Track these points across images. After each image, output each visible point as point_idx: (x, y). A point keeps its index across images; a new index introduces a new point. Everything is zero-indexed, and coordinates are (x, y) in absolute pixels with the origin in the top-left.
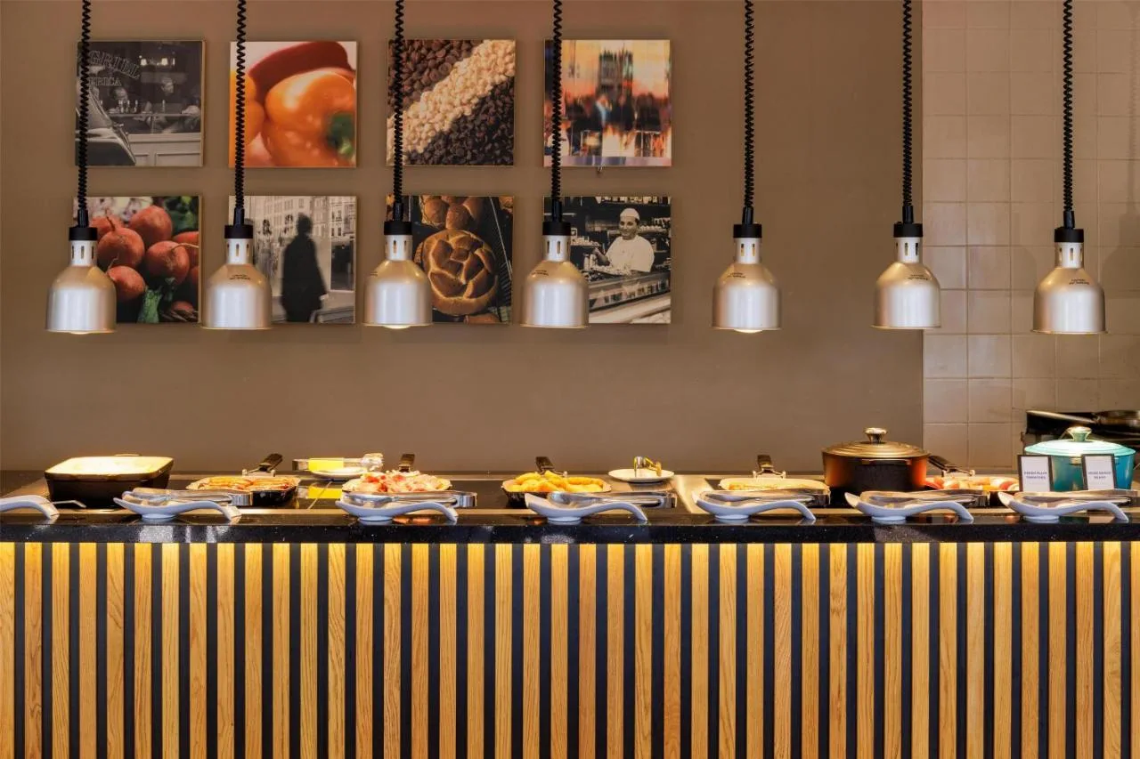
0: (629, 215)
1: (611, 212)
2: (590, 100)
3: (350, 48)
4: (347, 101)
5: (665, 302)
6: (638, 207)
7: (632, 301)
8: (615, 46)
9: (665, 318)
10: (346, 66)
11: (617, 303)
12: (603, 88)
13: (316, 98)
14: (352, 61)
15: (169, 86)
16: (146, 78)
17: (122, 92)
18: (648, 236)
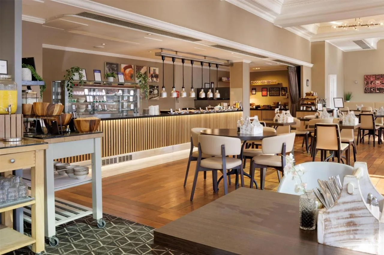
0: (156, 87)
1: (154, 87)
2: (153, 74)
3: (133, 66)
4: (132, 73)
5: (158, 97)
6: (156, 86)
7: (156, 97)
8: (154, 68)
9: (158, 99)
10: (132, 68)
11: (155, 97)
12: (154, 73)
13: (130, 72)
14: (133, 68)
15: (115, 69)
16: (113, 68)
17: (111, 69)
18: (157, 90)
